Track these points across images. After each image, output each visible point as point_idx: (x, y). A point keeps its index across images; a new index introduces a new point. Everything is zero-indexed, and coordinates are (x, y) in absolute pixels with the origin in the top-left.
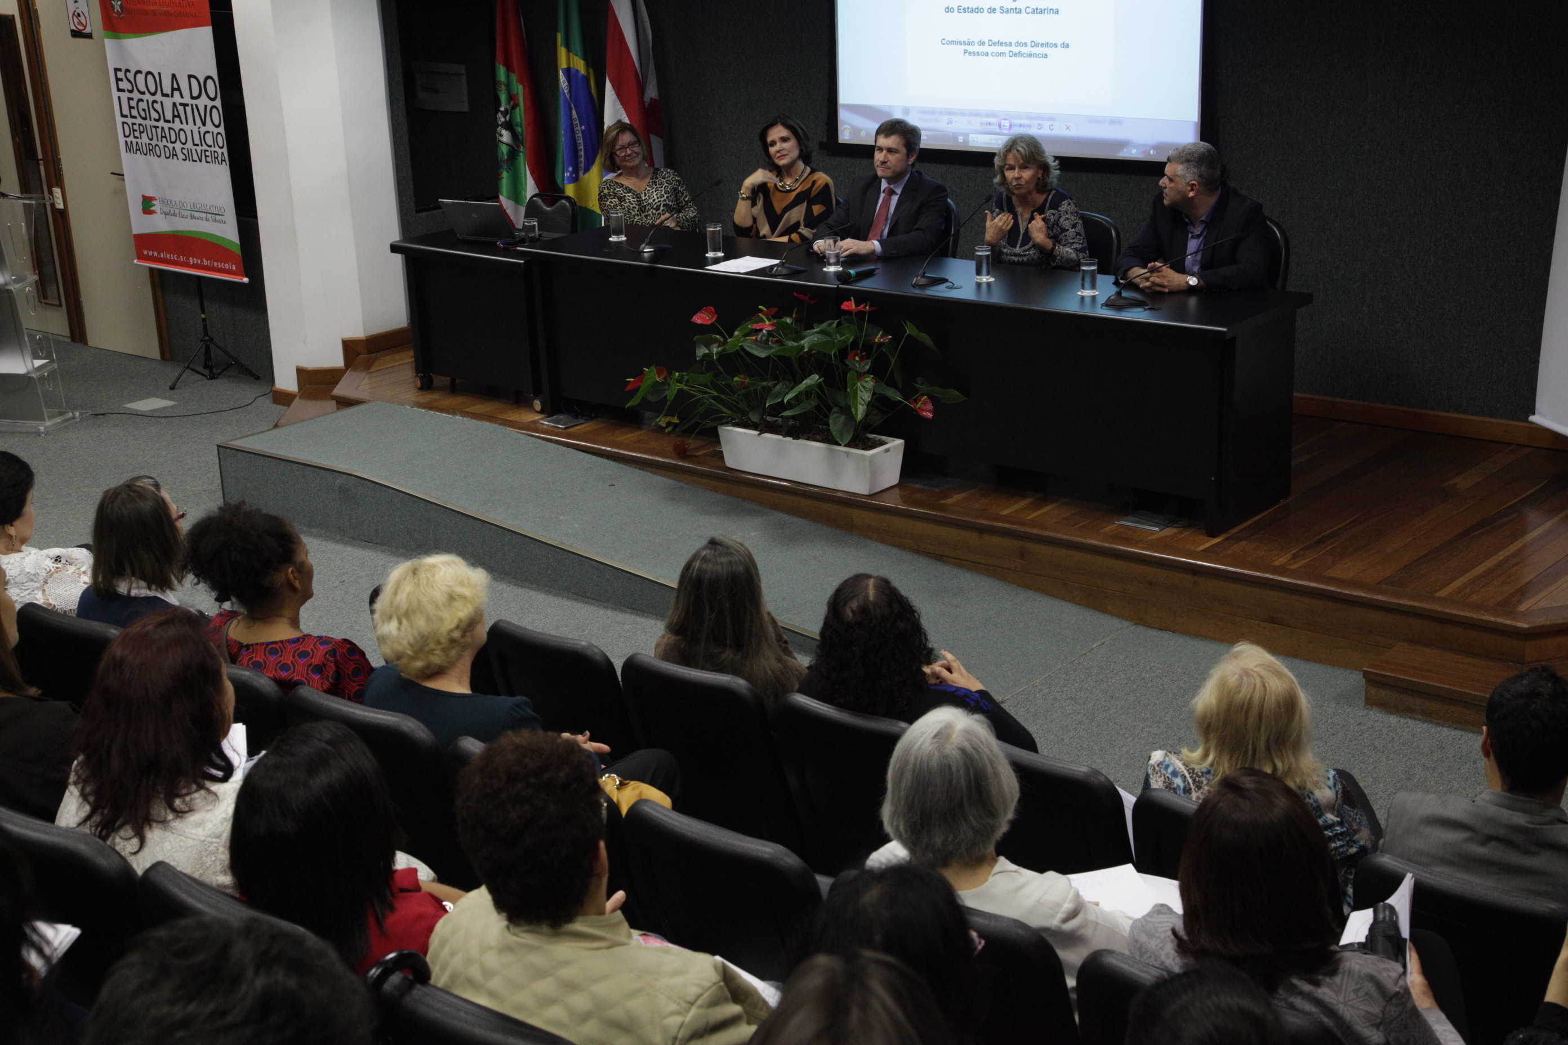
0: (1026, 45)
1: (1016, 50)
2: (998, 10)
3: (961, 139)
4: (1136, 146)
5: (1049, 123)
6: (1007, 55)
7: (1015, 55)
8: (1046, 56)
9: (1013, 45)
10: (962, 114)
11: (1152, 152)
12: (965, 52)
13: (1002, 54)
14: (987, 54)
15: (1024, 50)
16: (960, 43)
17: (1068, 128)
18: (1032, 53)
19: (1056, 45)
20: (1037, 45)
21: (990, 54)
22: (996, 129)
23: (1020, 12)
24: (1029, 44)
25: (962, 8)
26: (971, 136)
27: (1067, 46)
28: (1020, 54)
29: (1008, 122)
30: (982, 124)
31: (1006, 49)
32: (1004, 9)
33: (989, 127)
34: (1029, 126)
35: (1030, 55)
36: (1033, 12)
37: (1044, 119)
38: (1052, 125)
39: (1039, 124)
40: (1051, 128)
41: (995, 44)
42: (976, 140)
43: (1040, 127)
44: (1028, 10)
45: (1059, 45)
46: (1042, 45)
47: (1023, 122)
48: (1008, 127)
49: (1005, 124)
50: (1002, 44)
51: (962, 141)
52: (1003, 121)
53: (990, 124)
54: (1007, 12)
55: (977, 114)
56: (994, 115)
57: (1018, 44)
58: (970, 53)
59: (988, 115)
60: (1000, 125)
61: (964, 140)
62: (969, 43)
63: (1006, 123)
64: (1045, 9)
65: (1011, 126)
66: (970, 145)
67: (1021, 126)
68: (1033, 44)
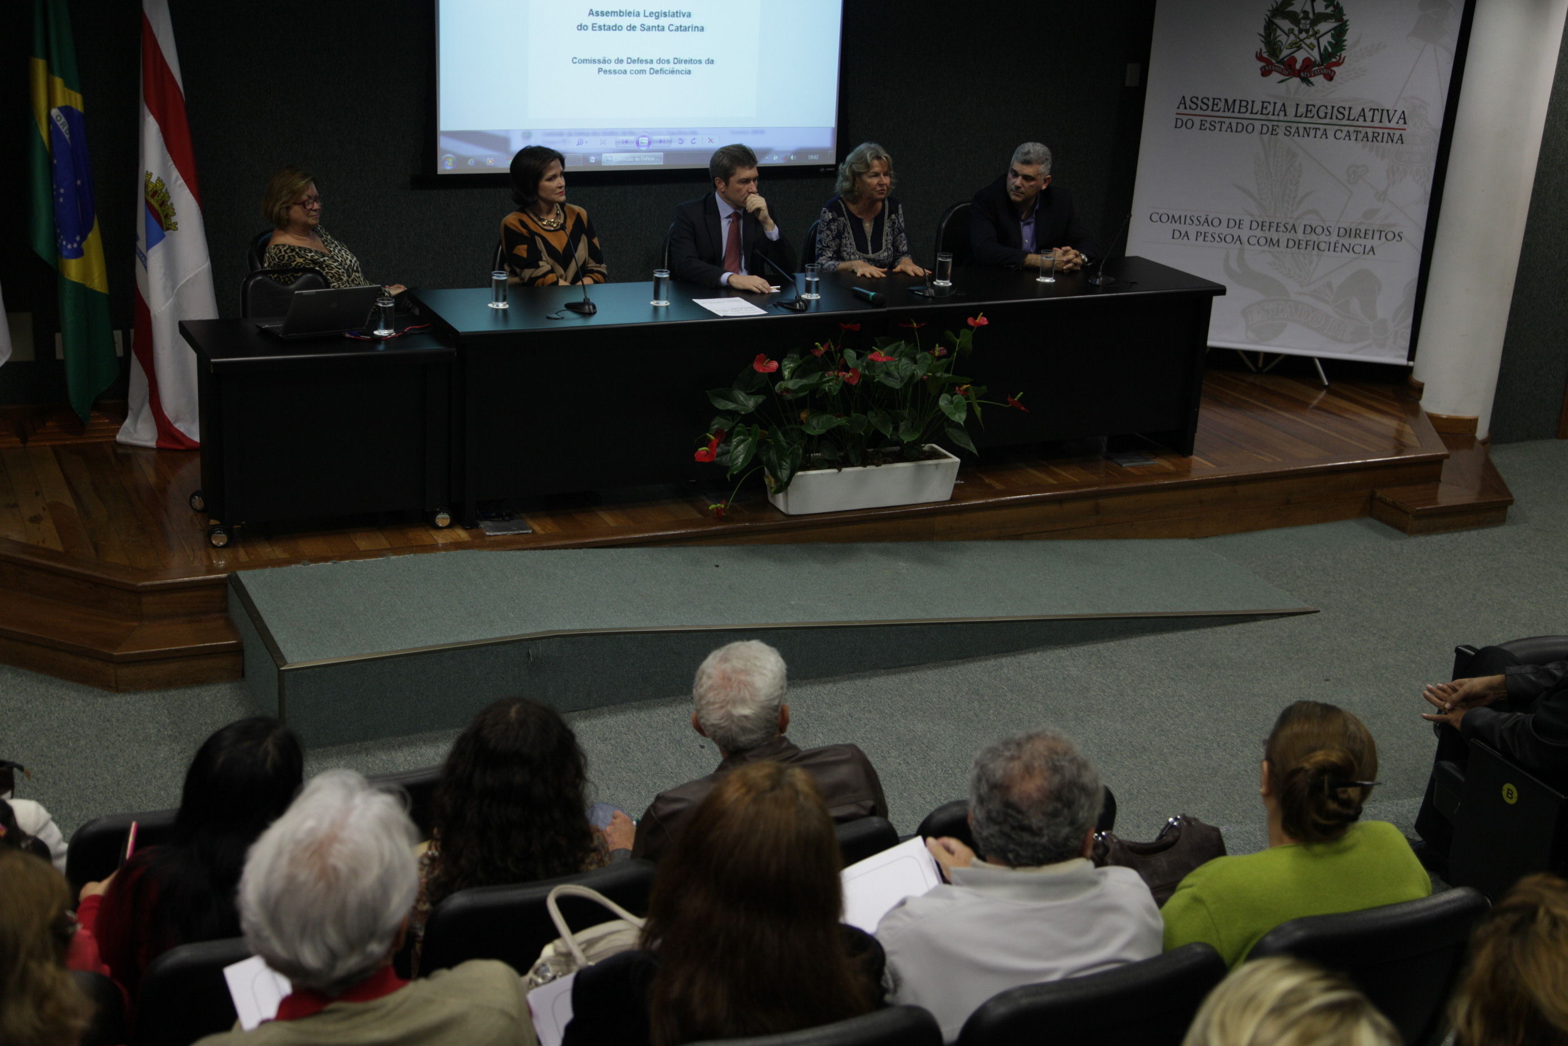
0: (668, 62)
1: (657, 67)
2: (639, 28)
3: (593, 159)
4: (778, 153)
5: (692, 137)
6: (648, 72)
7: (657, 72)
8: (689, 72)
9: (655, 62)
10: (595, 133)
11: (792, 158)
12: (600, 70)
13: (643, 72)
14: (625, 72)
15: (666, 67)
16: (594, 61)
17: (711, 140)
18: (675, 70)
19: (700, 62)
20: (680, 62)
21: (628, 72)
22: (634, 146)
23: (663, 29)
24: (672, 61)
25: (597, 26)
26: (604, 155)
27: (712, 62)
28: (662, 71)
29: (647, 138)
30: (617, 142)
31: (646, 67)
32: (645, 27)
33: (626, 145)
34: (670, 142)
35: (672, 72)
36: (677, 29)
37: (686, 134)
38: (694, 139)
39: (680, 139)
40: (693, 142)
41: (634, 61)
42: (610, 159)
43: (681, 141)
44: (671, 28)
45: (703, 62)
46: (686, 62)
47: (662, 138)
48: (647, 144)
49: (643, 141)
50: (641, 61)
51: (593, 161)
52: (641, 139)
53: (626, 142)
54: (649, 29)
55: (612, 133)
56: (631, 133)
57: (660, 61)
58: (605, 72)
59: (624, 134)
60: (637, 143)
61: (595, 160)
62: (605, 61)
63: (645, 140)
64: (689, 27)
65: (650, 143)
66: (603, 164)
67: (661, 141)
68: (676, 61)
